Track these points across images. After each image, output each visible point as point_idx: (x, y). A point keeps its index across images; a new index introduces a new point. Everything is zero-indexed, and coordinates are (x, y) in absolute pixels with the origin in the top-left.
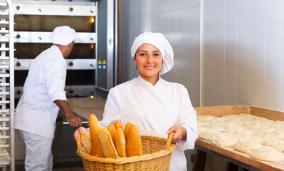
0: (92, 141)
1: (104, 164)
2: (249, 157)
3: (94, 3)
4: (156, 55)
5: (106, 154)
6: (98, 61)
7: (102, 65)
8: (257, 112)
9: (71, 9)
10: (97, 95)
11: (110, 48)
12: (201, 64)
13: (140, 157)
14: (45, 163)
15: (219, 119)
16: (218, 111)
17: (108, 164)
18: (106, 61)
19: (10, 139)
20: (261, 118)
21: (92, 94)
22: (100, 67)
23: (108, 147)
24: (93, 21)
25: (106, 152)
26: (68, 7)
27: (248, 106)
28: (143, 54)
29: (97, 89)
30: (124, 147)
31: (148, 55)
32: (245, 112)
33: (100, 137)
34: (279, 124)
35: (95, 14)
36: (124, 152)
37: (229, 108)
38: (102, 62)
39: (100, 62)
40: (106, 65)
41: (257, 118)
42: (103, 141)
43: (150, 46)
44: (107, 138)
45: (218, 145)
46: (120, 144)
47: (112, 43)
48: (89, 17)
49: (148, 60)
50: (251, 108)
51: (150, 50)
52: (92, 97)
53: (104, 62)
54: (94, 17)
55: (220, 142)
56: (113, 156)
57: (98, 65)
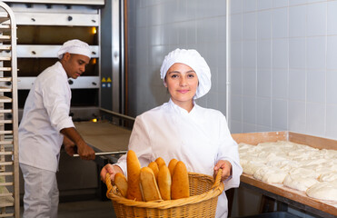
0: (130, 182)
1: (145, 209)
2: (305, 196)
3: (96, 11)
4: (190, 76)
5: (147, 198)
6: (102, 79)
7: (106, 83)
8: (297, 139)
9: (70, 19)
10: (102, 119)
11: (116, 62)
12: (227, 83)
13: (188, 199)
14: (46, 200)
15: (255, 147)
16: (253, 138)
17: (150, 209)
18: (111, 79)
19: (13, 175)
20: (303, 146)
21: (95, 117)
22: (104, 85)
23: (151, 188)
24: (95, 31)
25: (148, 195)
26: (66, 16)
27: (287, 132)
28: (175, 76)
29: (101, 111)
30: (169, 189)
31: (181, 77)
32: (284, 139)
33: (142, 178)
34: (327, 153)
35: (98, 23)
36: (169, 194)
37: (265, 134)
38: (106, 79)
39: (104, 80)
40: (111, 83)
41: (299, 146)
42: (145, 183)
43: (183, 66)
44: (150, 178)
45: (263, 180)
46: (165, 184)
47: (118, 58)
48: (91, 27)
49: (181, 83)
50: (290, 134)
51: (183, 71)
52: (95, 120)
53: (109, 80)
54: (97, 28)
55: (266, 177)
56: (156, 199)
57: (102, 83)
